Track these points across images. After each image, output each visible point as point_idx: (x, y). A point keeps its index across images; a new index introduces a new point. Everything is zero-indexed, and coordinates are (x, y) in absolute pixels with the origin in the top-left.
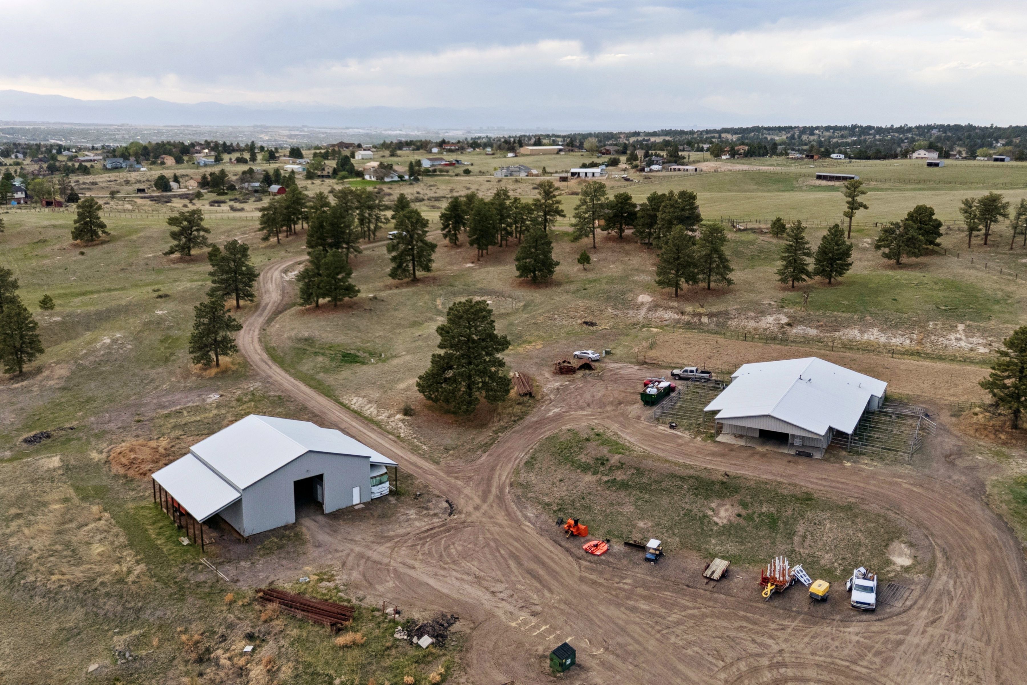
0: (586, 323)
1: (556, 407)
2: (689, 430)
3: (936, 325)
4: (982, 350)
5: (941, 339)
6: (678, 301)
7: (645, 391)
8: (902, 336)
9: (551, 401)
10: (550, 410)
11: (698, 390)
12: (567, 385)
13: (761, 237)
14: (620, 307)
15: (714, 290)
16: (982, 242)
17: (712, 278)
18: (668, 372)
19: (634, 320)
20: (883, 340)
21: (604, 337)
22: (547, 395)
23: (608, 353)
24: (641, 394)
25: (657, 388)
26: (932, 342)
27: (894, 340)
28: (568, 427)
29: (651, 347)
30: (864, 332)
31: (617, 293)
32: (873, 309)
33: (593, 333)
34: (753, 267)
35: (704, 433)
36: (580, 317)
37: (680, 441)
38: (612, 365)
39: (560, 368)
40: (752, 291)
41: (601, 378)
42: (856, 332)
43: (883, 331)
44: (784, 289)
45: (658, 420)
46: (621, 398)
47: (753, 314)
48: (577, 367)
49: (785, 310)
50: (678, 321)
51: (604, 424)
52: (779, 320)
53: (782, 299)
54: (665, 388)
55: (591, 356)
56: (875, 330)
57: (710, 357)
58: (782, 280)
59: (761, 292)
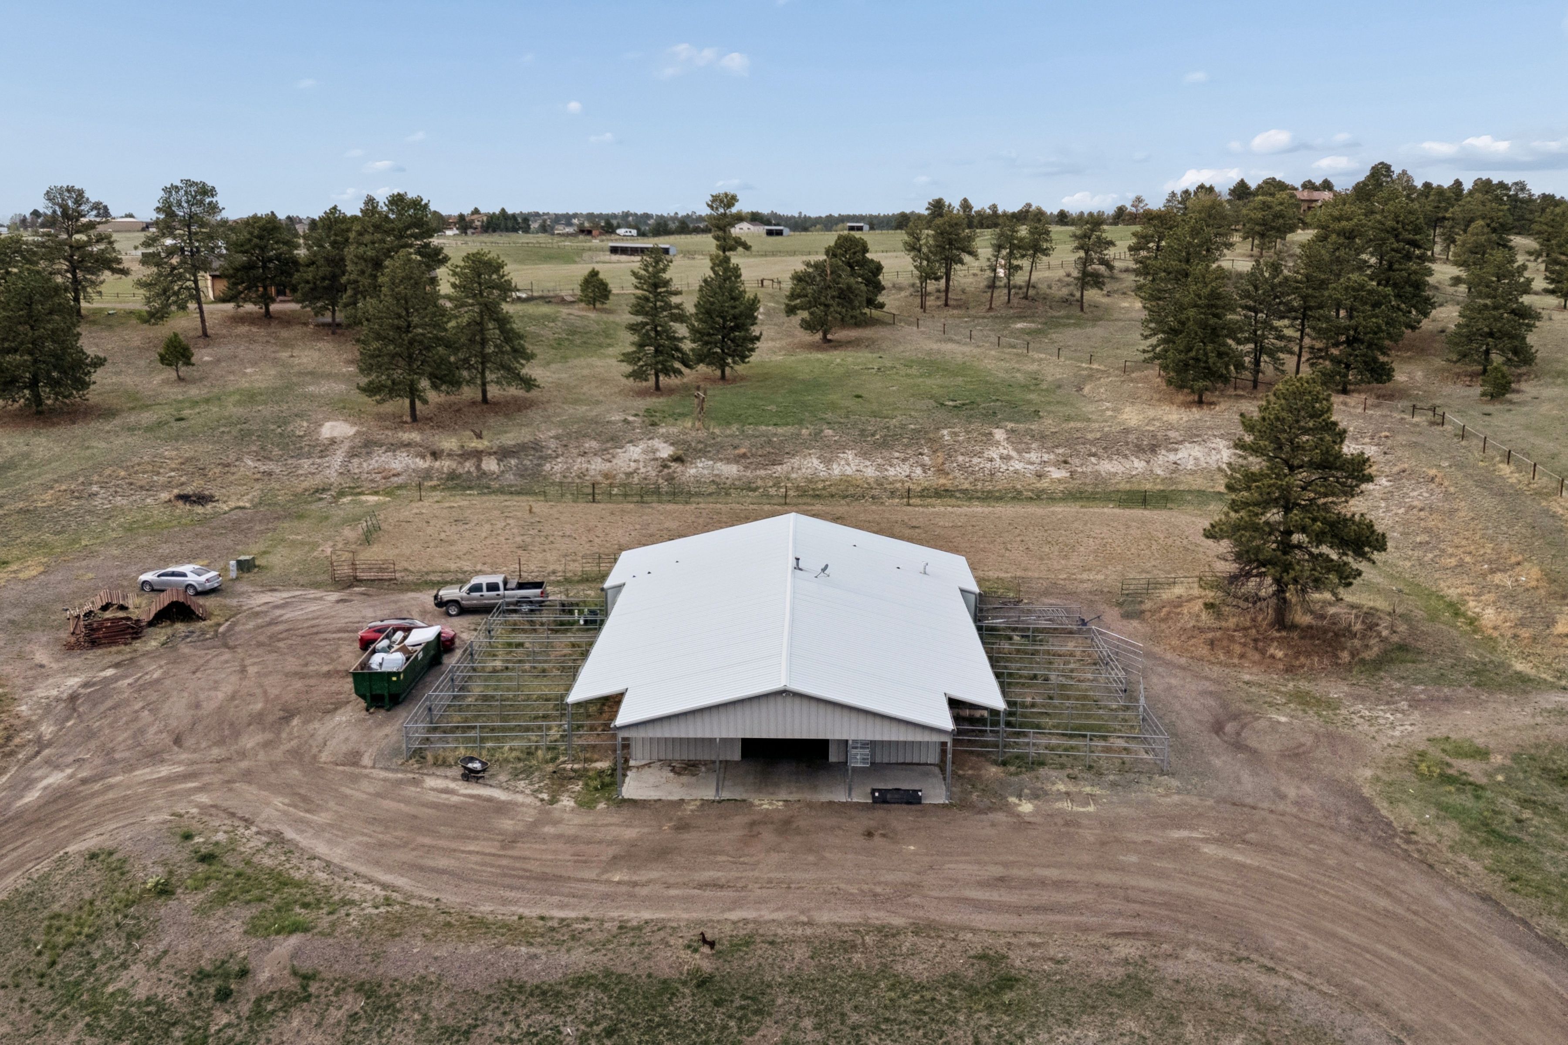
0: (184, 498)
1: (54, 765)
2: (528, 772)
3: (956, 434)
4: (1057, 474)
5: (975, 460)
6: (421, 430)
7: (365, 665)
8: (904, 460)
9: (41, 744)
10: (30, 783)
11: (519, 638)
12: (106, 681)
13: (564, 310)
14: (276, 452)
15: (497, 404)
16: (941, 303)
17: (490, 376)
18: (427, 598)
19: (317, 481)
20: (870, 472)
21: (235, 526)
22: (29, 725)
23: (244, 566)
24: (355, 675)
25: (403, 649)
26: (961, 467)
27: (892, 472)
28: (91, 841)
29: (368, 539)
30: (830, 461)
31: (265, 421)
32: (829, 416)
33: (204, 520)
34: (565, 359)
35: (579, 775)
36: (167, 486)
37: (507, 824)
38: (260, 600)
39: (91, 629)
40: (576, 402)
41: (225, 642)
42: (816, 462)
43: (865, 455)
44: (642, 393)
45: (418, 755)
46: (289, 697)
47: (594, 444)
48: (146, 618)
49: (662, 430)
50: (427, 474)
51: (231, 803)
52: (654, 451)
53: (647, 410)
54: (428, 646)
55: (192, 579)
56: (850, 455)
57: (524, 547)
58: (638, 375)
59: (598, 402)
